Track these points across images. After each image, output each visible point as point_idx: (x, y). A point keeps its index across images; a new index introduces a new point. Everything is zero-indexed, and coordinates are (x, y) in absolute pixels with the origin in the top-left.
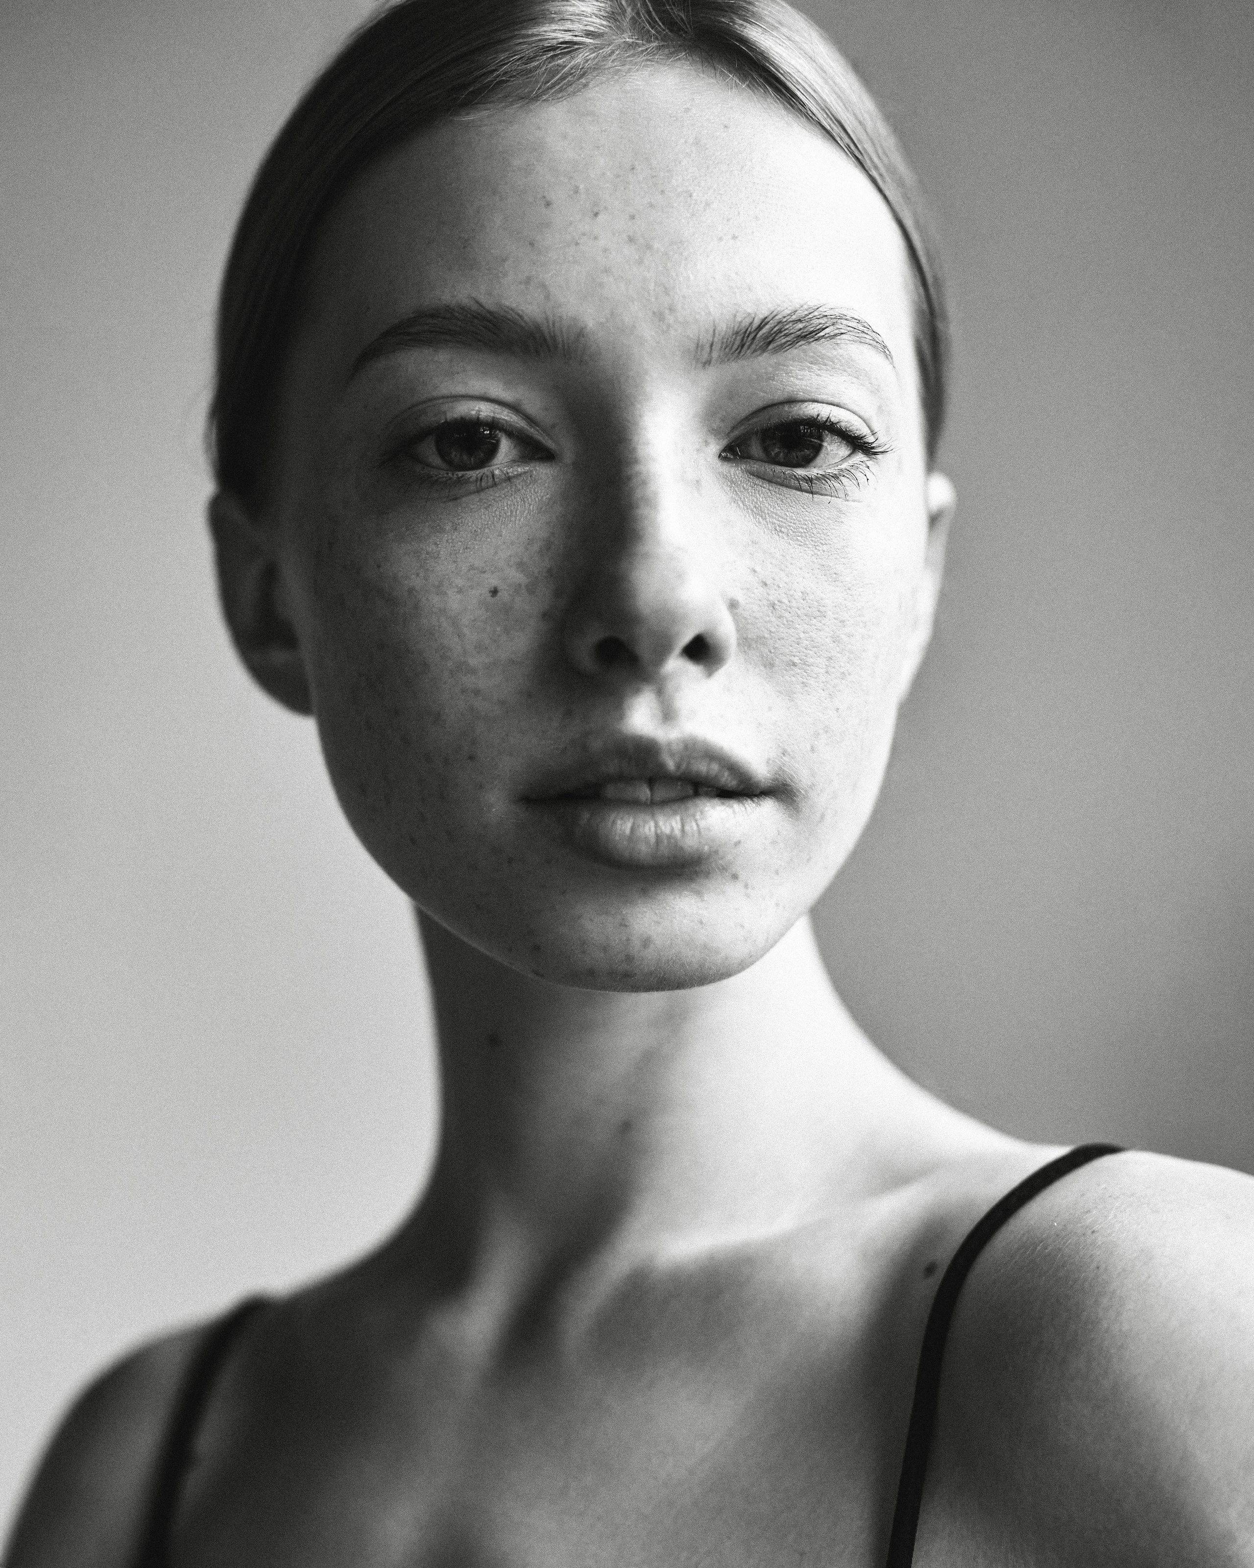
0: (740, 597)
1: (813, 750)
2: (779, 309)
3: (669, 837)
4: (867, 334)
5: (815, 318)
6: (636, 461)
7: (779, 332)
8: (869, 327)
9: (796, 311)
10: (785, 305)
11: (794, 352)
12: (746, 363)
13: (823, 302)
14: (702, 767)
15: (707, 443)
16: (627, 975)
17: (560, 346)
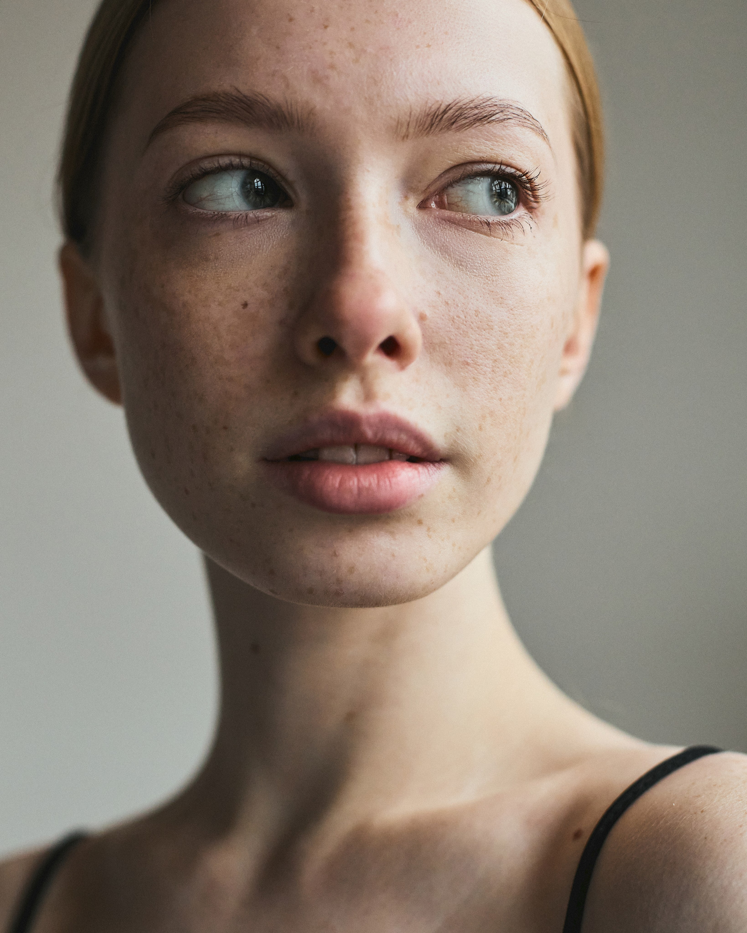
0: (428, 313)
1: (480, 428)
2: (460, 98)
3: (368, 489)
4: (528, 120)
5: (487, 106)
6: (350, 208)
7: (460, 115)
8: (530, 116)
9: (474, 100)
10: (465, 96)
11: (472, 131)
12: (435, 138)
13: (495, 95)
14: (394, 437)
15: (406, 197)
16: (337, 594)
17: (296, 122)
